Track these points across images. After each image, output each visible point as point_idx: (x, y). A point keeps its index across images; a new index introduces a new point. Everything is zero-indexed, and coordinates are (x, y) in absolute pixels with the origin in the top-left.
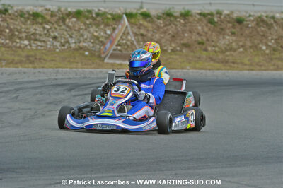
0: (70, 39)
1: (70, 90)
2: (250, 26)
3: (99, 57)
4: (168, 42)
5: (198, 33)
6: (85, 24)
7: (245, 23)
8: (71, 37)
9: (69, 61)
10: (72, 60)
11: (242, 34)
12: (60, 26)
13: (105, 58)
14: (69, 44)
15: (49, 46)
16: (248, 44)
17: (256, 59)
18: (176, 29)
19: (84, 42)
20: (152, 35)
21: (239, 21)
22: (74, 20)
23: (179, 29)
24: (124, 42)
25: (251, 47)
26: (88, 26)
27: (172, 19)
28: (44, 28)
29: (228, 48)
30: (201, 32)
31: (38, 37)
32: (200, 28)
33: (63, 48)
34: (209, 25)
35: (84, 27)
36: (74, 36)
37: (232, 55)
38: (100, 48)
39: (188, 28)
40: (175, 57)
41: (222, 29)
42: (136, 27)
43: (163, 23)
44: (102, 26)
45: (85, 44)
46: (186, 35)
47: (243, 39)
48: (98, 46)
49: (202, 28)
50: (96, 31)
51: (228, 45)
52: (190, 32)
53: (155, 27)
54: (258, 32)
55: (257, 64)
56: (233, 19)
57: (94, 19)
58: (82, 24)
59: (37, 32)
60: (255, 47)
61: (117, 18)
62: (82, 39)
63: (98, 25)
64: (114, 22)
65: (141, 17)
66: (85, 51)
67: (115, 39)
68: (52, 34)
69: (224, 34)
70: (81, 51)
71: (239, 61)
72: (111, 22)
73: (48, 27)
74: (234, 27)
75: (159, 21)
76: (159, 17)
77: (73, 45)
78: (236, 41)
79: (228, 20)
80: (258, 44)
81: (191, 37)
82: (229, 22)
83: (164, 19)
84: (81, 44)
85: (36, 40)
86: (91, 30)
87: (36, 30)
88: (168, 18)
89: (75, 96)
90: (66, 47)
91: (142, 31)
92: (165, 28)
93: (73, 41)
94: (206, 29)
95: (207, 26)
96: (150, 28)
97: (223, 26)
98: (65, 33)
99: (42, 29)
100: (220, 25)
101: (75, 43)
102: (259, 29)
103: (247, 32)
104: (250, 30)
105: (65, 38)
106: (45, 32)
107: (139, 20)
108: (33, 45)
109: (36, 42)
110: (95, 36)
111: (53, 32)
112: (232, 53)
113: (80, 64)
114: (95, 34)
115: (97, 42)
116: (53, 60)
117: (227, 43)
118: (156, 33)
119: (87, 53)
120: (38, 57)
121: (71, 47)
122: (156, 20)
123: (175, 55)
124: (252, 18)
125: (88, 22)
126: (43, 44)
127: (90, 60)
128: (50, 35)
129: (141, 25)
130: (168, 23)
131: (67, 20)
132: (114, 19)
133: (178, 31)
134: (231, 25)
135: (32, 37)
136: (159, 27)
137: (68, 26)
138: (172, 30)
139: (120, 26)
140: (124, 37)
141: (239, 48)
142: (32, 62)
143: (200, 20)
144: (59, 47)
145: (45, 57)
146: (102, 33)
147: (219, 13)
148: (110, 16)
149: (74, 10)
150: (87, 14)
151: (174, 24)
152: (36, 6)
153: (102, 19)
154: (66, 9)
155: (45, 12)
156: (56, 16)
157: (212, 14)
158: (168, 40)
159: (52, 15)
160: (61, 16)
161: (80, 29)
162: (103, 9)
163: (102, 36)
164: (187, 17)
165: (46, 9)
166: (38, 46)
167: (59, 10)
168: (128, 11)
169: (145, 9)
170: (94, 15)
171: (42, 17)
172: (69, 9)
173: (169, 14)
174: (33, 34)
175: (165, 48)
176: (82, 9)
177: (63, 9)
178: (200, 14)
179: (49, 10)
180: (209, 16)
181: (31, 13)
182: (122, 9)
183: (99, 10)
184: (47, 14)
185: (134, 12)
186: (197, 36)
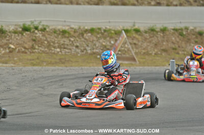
4: (152, 49)
5: (173, 43)
6: (97, 37)
8: (88, 46)
9: (87, 62)
10: (89, 61)
11: (202, 43)
12: (80, 39)
14: (87, 51)
15: (73, 52)
18: (158, 39)
19: (96, 49)
20: (142, 44)
21: (200, 34)
22: (89, 34)
24: (123, 49)
26: (98, 39)
27: (155, 33)
28: (70, 40)
31: (66, 46)
32: (173, 39)
33: (82, 53)
34: (180, 36)
36: (89, 45)
39: (165, 39)
40: (157, 58)
41: (189, 39)
42: (131, 39)
43: (149, 35)
44: (108, 39)
45: (97, 51)
46: (164, 43)
49: (175, 38)
50: (104, 42)
52: (167, 41)
53: (143, 38)
56: (196, 32)
57: (103, 34)
58: (95, 38)
59: (66, 43)
61: (118, 33)
62: (94, 47)
63: (105, 38)
64: (116, 36)
65: (134, 32)
66: (97, 55)
67: (117, 47)
68: (75, 44)
69: (190, 43)
70: (95, 55)
72: (114, 36)
73: (72, 39)
74: (197, 37)
75: (146, 35)
76: (146, 32)
77: (89, 51)
79: (193, 33)
81: (168, 45)
83: (149, 33)
84: (95, 51)
85: (65, 48)
86: (101, 41)
87: (64, 41)
88: (152, 32)
90: (84, 53)
91: (135, 41)
92: (150, 39)
93: (89, 49)
94: (178, 40)
95: (178, 37)
96: (140, 39)
97: (190, 37)
98: (84, 43)
99: (68, 41)
100: (187, 36)
101: (90, 50)
105: (84, 47)
106: (71, 43)
107: (132, 34)
108: (63, 52)
109: (65, 50)
110: (103, 45)
113: (95, 64)
114: (104, 44)
116: (76, 62)
117: (192, 48)
118: (144, 43)
119: (98, 57)
120: (67, 59)
121: (87, 53)
122: (144, 34)
125: (99, 36)
126: (69, 51)
128: (74, 45)
129: (134, 37)
130: (152, 36)
131: (85, 35)
132: (116, 34)
133: (159, 41)
134: (194, 36)
136: (146, 39)
137: (85, 39)
138: (155, 40)
139: (121, 38)
140: (123, 46)
142: (63, 63)
143: (174, 33)
144: (80, 53)
145: (72, 59)
146: (108, 43)
147: (187, 29)
148: (113, 32)
149: (89, 28)
150: (98, 30)
151: (156, 36)
152: (64, 26)
153: (108, 34)
154: (84, 28)
155: (70, 30)
156: (77, 32)
157: (181, 29)
158: (152, 47)
159: (75, 32)
160: (81, 32)
161: (93, 40)
162: (108, 27)
163: (108, 45)
164: (165, 32)
165: (71, 28)
166: (66, 52)
167: (80, 28)
168: (125, 28)
169: (136, 27)
170: (103, 31)
171: (68, 33)
172: (86, 28)
173: (152, 30)
174: (63, 44)
175: (151, 52)
176: (94, 27)
177: (82, 28)
178: (174, 29)
179: (73, 28)
180: (180, 31)
181: (61, 30)
182: (121, 27)
183: (106, 28)
184: (71, 31)
185: (129, 28)
186: (172, 44)
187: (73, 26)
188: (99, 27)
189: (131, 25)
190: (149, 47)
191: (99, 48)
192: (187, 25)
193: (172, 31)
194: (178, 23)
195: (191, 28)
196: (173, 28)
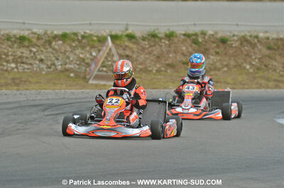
0: (56, 62)
1: (44, 110)
2: (234, 45)
3: (84, 78)
4: (153, 63)
5: (183, 54)
6: (71, 46)
7: (229, 42)
8: (57, 59)
9: (54, 83)
10: (57, 82)
11: (226, 54)
12: (47, 49)
13: (89, 79)
14: (55, 66)
15: (35, 69)
16: (232, 63)
17: (240, 78)
18: (161, 49)
19: (70, 64)
20: (138, 56)
21: (223, 41)
22: (60, 42)
23: (164, 50)
24: (110, 63)
25: (235, 66)
26: (74, 48)
27: (157, 40)
28: (31, 51)
29: (212, 67)
30: (185, 52)
31: (24, 60)
32: (184, 48)
33: (49, 70)
34: (194, 45)
35: (70, 49)
36: (60, 58)
37: (216, 75)
38: (86, 70)
39: (172, 49)
40: (159, 77)
41: (207, 50)
42: (121, 48)
43: (149, 44)
44: (88, 48)
45: (70, 66)
46: (171, 55)
47: (227, 58)
48: (84, 68)
49: (187, 49)
50: (82, 53)
51: (212, 65)
52: (175, 52)
53: (140, 48)
54: (242, 52)
55: (241, 83)
56: (217, 39)
57: (80, 42)
58: (68, 47)
59: (24, 55)
60: (239, 66)
61: (102, 40)
62: (68, 61)
63: (83, 47)
64: (100, 44)
65: (126, 39)
66: (71, 72)
67: (99, 61)
68: (38, 57)
69: (208, 54)
70: (67, 73)
71: (222, 80)
72: (96, 44)
73: (34, 50)
74: (218, 47)
75: (144, 42)
76: (144, 39)
77: (59, 67)
78: (220, 60)
79: (212, 40)
80: (242, 63)
81: (176, 58)
82: (213, 42)
83: (149, 40)
84: (67, 66)
85: (23, 63)
86: (77, 52)
87: (22, 53)
88: (153, 39)
89: (48, 115)
90: (52, 70)
91: (128, 52)
92: (150, 49)
93: (60, 63)
94: (190, 50)
95: (191, 46)
96: (135, 50)
97: (207, 47)
98: (51, 55)
99: (28, 52)
100: (204, 45)
101: (61, 65)
102: (243, 49)
103: (231, 51)
104: (234, 50)
105: (51, 61)
106: (32, 54)
107: (124, 41)
108: (20, 68)
109: (22, 65)
110: (81, 58)
111: (39, 54)
112: (216, 72)
113: (64, 86)
114: (81, 56)
115: (82, 64)
116: (38, 82)
117: (212, 62)
118: (141, 54)
119: (72, 75)
120: (23, 79)
121: (57, 69)
122: (141, 41)
123: (160, 75)
124: (235, 38)
125: (74, 45)
126: (29, 67)
127: (74, 81)
128: (36, 57)
129: (126, 46)
130: (152, 44)
131: (54, 43)
132: (99, 41)
133: (163, 52)
134: (215, 45)
135: (19, 60)
136: (143, 49)
137: (54, 49)
138: (156, 51)
139: (104, 48)
140: (109, 59)
141: (223, 68)
142: (17, 85)
143: (185, 40)
144: (45, 70)
145: (30, 79)
146: (88, 55)
147: (203, 33)
148: (95, 38)
149: (60, 33)
150: (73, 36)
151: (159, 45)
152: (23, 30)
153: (88, 42)
154: (52, 33)
155: (31, 36)
156: (42, 39)
157: (196, 35)
158: (153, 61)
159: (38, 39)
160: (47, 39)
161: (66, 51)
162: (88, 32)
163: (88, 58)
164: (172, 38)
165: (33, 33)
166: (25, 69)
167: (46, 33)
168: (113, 33)
169: (130, 31)
170: (80, 38)
171: (29, 40)
172: (55, 32)
173: (154, 36)
174: (20, 57)
175: (150, 69)
176: (68, 32)
177: (49, 32)
178: (185, 35)
179: (35, 33)
180: (194, 37)
181: (18, 36)
182: (107, 31)
183: (85, 33)
184: (33, 37)
185: (119, 33)
186: (182, 56)
187: (35, 30)
188: (75, 31)
189: (122, 28)
190: (148, 61)
191: (74, 62)
192: (204, 28)
193: (182, 37)
194: (191, 25)
195: (211, 32)
196: (183, 32)
